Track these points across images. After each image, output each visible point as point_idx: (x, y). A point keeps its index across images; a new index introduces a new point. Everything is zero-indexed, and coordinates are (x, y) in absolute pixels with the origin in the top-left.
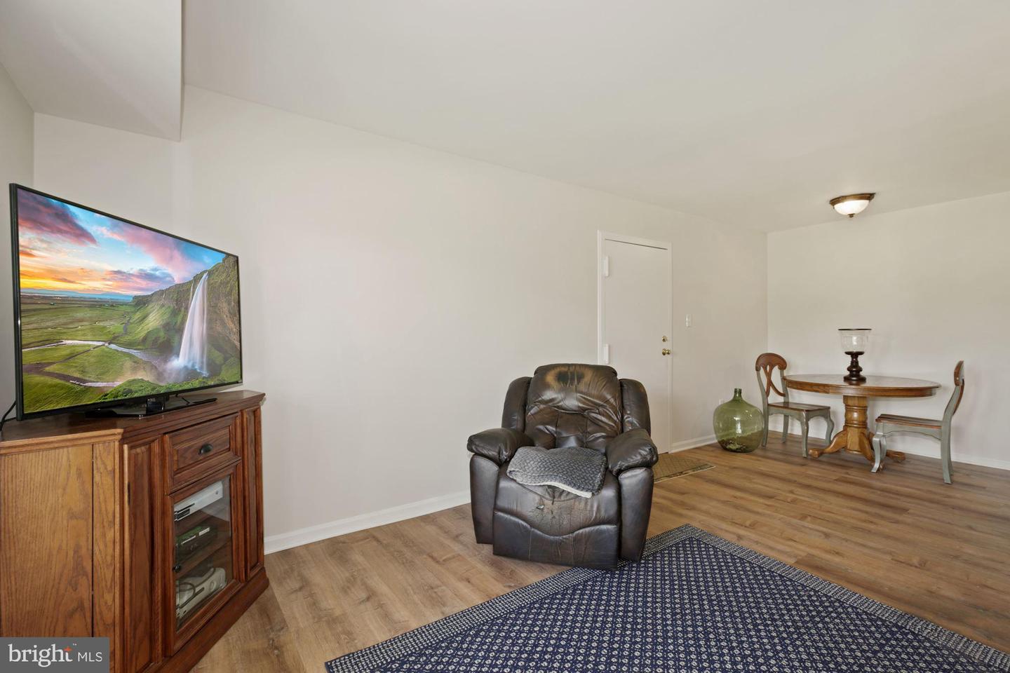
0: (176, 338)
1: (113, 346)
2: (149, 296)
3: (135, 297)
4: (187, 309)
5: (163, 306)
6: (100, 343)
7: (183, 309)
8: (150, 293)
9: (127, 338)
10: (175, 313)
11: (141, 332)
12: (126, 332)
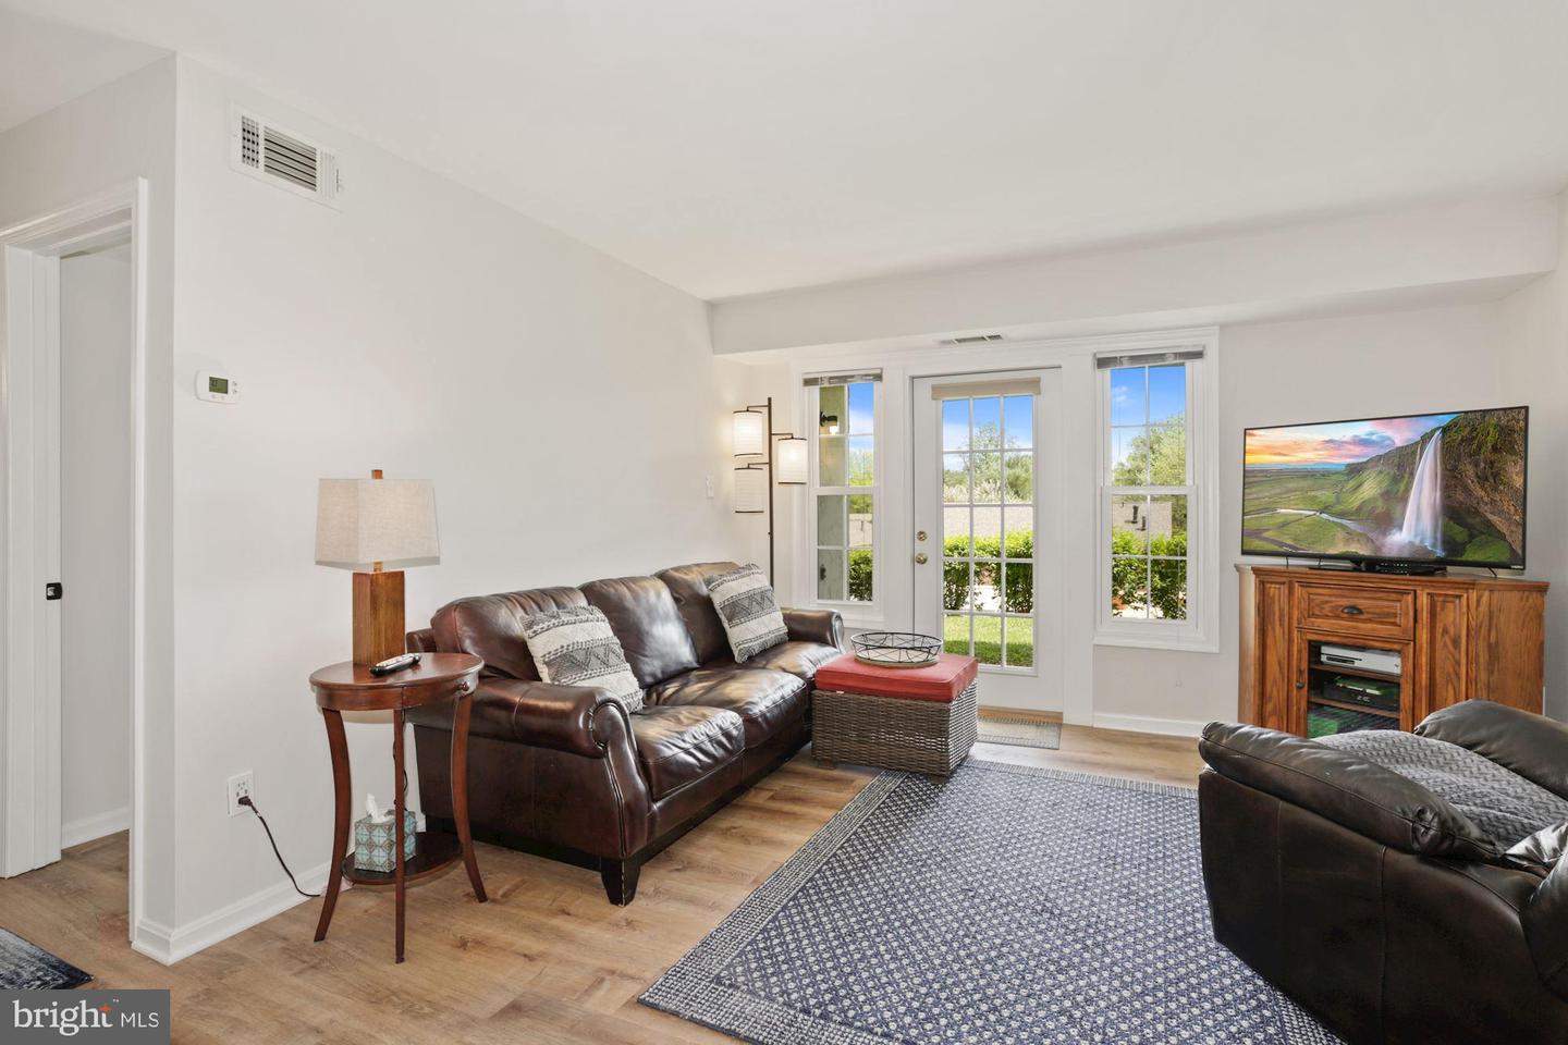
0: (1398, 510)
1: (1324, 516)
2: (1361, 463)
3: (1348, 465)
4: (1412, 475)
5: (1381, 472)
6: (1312, 513)
7: (1406, 475)
8: (1365, 460)
9: (1339, 508)
10: (1396, 480)
11: (1354, 501)
12: (1338, 501)
